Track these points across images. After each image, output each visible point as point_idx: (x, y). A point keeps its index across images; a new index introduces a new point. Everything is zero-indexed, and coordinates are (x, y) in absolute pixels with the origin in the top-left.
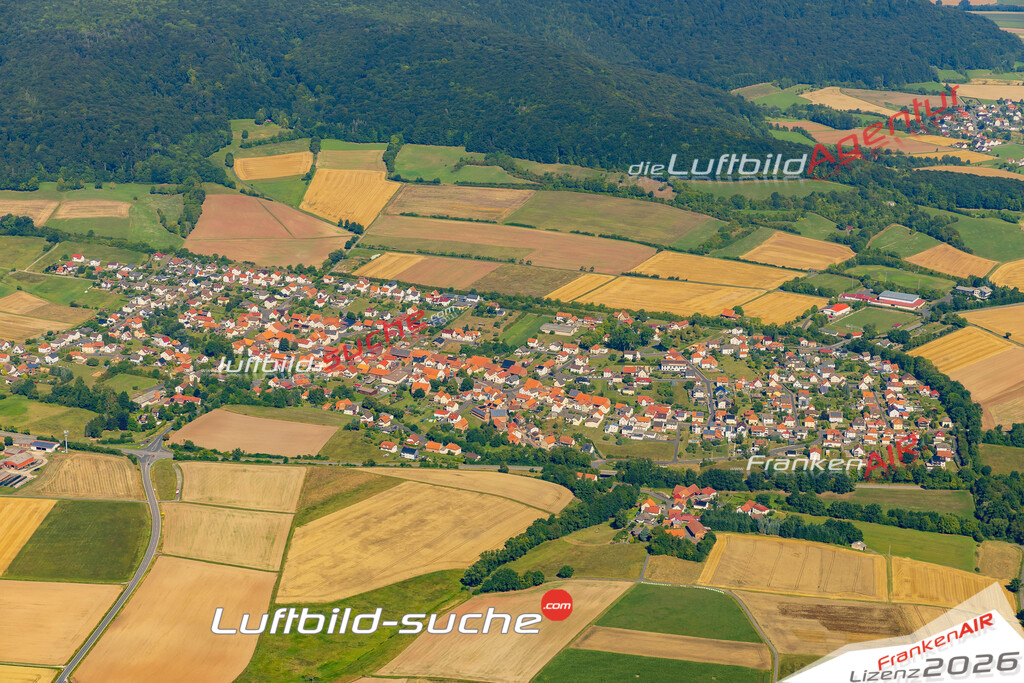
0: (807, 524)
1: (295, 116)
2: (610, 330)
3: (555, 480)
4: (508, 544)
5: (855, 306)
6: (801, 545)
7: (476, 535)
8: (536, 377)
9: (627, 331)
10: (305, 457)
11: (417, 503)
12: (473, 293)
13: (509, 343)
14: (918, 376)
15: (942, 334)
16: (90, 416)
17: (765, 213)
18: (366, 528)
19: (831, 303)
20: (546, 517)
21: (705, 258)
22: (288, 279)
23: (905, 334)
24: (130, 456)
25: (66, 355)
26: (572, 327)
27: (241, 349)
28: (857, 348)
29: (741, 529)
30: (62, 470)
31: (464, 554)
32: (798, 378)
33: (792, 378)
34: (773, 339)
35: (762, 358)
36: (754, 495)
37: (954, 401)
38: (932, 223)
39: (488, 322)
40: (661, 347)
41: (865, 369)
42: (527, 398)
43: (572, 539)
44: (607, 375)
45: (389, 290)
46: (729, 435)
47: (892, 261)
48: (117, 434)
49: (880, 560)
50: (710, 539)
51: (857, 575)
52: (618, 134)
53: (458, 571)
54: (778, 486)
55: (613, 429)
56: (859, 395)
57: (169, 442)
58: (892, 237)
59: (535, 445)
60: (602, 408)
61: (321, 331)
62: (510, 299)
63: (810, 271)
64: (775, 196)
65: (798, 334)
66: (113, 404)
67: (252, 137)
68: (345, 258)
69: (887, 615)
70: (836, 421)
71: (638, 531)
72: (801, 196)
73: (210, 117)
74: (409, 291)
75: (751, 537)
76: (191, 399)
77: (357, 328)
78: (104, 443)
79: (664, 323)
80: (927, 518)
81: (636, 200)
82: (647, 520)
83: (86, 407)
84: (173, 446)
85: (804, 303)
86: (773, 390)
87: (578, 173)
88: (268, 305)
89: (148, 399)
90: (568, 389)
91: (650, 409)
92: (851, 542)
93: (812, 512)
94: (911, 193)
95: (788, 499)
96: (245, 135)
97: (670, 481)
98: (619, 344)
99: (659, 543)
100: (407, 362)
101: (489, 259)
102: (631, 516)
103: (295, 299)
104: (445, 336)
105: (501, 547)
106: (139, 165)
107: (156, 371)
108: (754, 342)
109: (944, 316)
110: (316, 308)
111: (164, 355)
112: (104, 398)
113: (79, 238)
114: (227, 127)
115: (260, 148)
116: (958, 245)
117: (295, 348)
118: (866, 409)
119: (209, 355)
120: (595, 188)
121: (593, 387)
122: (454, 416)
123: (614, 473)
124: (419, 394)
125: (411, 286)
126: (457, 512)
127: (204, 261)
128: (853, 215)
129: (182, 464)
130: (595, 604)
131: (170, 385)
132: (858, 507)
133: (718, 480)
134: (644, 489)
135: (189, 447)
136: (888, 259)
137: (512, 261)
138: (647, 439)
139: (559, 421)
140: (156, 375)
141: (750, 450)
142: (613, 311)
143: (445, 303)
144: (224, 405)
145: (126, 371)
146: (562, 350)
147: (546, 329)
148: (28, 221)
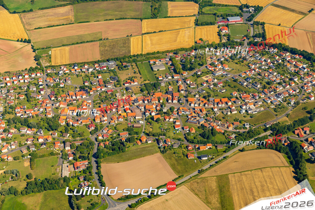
5: (227, 26)
12: (108, 60)
19: (219, 27)
26: (161, 65)
27: (64, 123)
39: (131, 72)
44: (205, 85)
63: (194, 15)
68: (40, 57)
70: (296, 80)
74: (86, 67)
79: (186, 53)
86: (263, 73)
101: (91, 41)
104: (126, 85)
111: (40, 140)
124: (157, 121)
131: (64, 156)
137: (101, 40)
138: (259, 112)
139: (222, 115)
140: (52, 154)
141: (292, 104)
142: (163, 52)
143: (105, 68)
144: (101, 160)
145: (37, 158)
146: (173, 77)
147: (155, 69)
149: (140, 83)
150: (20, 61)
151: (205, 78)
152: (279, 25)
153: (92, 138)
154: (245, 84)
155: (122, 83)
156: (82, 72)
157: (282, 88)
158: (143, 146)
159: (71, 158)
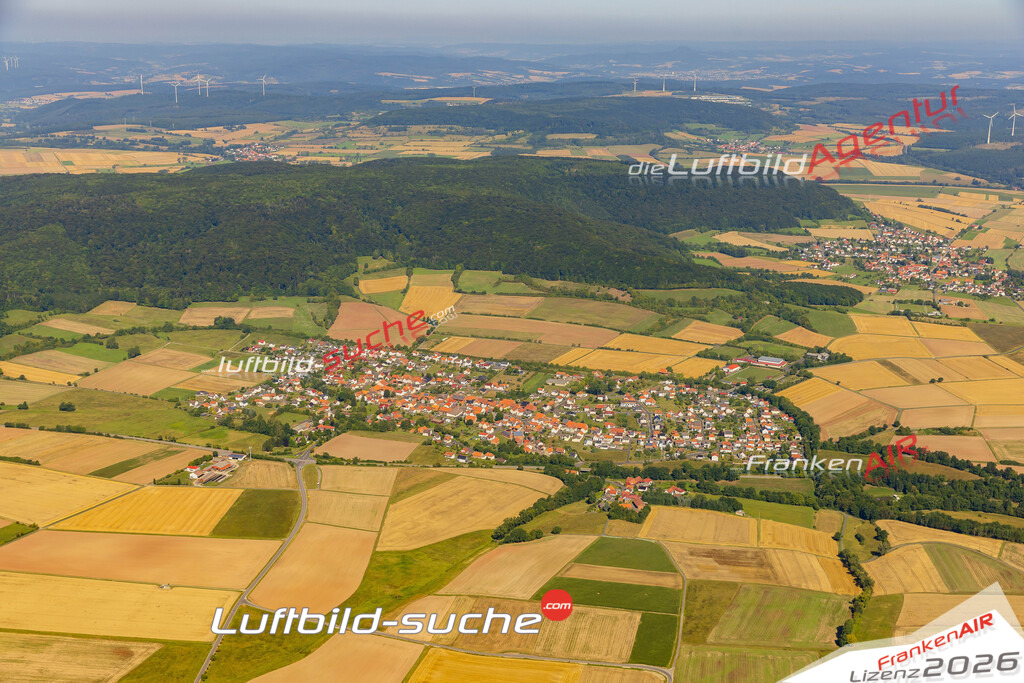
0: (708, 500)
1: (397, 254)
2: (589, 382)
3: (552, 475)
4: (521, 513)
5: (743, 366)
6: (704, 512)
7: (502, 508)
8: (542, 412)
9: (599, 383)
10: (398, 462)
11: (466, 489)
12: (505, 361)
13: (526, 391)
14: (781, 409)
15: (797, 382)
16: (266, 438)
17: (687, 309)
18: (434, 505)
19: (727, 364)
20: (546, 497)
21: (650, 338)
22: (391, 354)
23: (773, 382)
24: (289, 463)
25: (252, 402)
26: (566, 381)
27: (361, 397)
28: (743, 392)
29: (667, 503)
30: (247, 472)
31: (494, 520)
32: (706, 411)
33: (702, 411)
34: (691, 387)
35: (683, 399)
36: (675, 482)
37: (803, 424)
38: (792, 314)
39: (513, 379)
40: (620, 393)
41: (748, 405)
42: (536, 424)
43: (561, 511)
44: (586, 410)
45: (453, 360)
46: (661, 445)
47: (767, 338)
48: (282, 449)
49: (753, 521)
50: (647, 510)
51: (738, 531)
52: (597, 262)
53: (491, 531)
54: (691, 477)
55: (589, 443)
56: (744, 420)
57: (314, 454)
58: (767, 323)
59: (541, 453)
60: (583, 430)
61: (410, 385)
62: (528, 364)
63: (716, 344)
64: (694, 298)
65: (707, 383)
66: (280, 431)
67: (370, 267)
68: (426, 340)
69: (756, 555)
70: (729, 436)
71: (602, 505)
72: (710, 298)
75: (673, 508)
76: (328, 427)
77: (432, 383)
78: (274, 454)
79: (623, 378)
80: (784, 496)
81: (607, 302)
82: (609, 498)
83: (263, 433)
84: (316, 456)
85: (711, 364)
86: (690, 418)
87: (572, 286)
88: (378, 369)
89: (302, 427)
90: (562, 418)
91: (613, 430)
92: (735, 510)
93: (712, 492)
94: (780, 295)
95: (697, 485)
96: (366, 266)
97: (624, 474)
98: (594, 391)
99: (615, 512)
100: (463, 403)
101: (515, 340)
102: (599, 496)
103: (394, 366)
104: (487, 387)
105: (517, 516)
106: (300, 285)
107: (308, 411)
108: (679, 389)
109: (798, 372)
110: (408, 371)
111: (313, 401)
112: (274, 427)
113: (263, 330)
114: (355, 262)
115: (375, 274)
116: (809, 328)
117: (394, 395)
118: (748, 428)
119: (341, 400)
120: (582, 295)
121: (578, 417)
122: (490, 436)
123: (589, 470)
124: (470, 423)
125: (465, 357)
126: (490, 494)
127: (339, 343)
128: (743, 310)
129: (321, 467)
130: (574, 549)
131: (316, 419)
132: (740, 489)
133: (653, 473)
134: (608, 480)
135: (326, 456)
136: (764, 336)
137: (530, 341)
138: (611, 449)
139: (556, 438)
140: (307, 413)
142: (590, 370)
143: (488, 367)
144: (348, 431)
145: (289, 411)
146: (559, 395)
147: (550, 382)
148: (231, 320)
149: (507, 390)
153: (371, 416)
154: (643, 421)
155: (484, 384)
156: (454, 364)
158: (413, 435)
159: (321, 422)
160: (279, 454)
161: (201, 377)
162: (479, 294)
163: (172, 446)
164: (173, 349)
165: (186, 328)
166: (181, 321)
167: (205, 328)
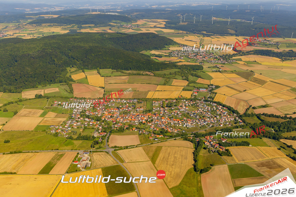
5: (197, 92)
7: (187, 158)
10: (139, 144)
11: (170, 152)
12: (134, 99)
13: (150, 109)
14: (221, 105)
15: (215, 96)
17: (170, 76)
18: (167, 161)
21: (166, 86)
24: (106, 152)
25: (71, 126)
26: (157, 104)
27: (104, 119)
28: (206, 101)
30: (95, 159)
34: (192, 101)
38: (195, 75)
39: (142, 105)
40: (176, 106)
43: (201, 154)
44: (173, 113)
46: (205, 123)
48: (98, 146)
49: (257, 148)
51: (258, 153)
53: (192, 168)
55: (185, 126)
56: (216, 111)
57: (110, 146)
58: (191, 78)
60: (180, 121)
61: (115, 112)
62: (142, 99)
63: (184, 86)
65: (194, 99)
67: (71, 71)
68: (106, 94)
70: (218, 117)
71: (213, 150)
73: (63, 68)
74: (123, 100)
76: (104, 133)
77: (121, 110)
78: (97, 149)
79: (172, 100)
81: (147, 76)
83: (86, 140)
84: (112, 147)
85: (189, 93)
87: (135, 72)
88: (100, 107)
89: (96, 135)
92: (249, 145)
98: (168, 106)
100: (136, 116)
104: (138, 109)
106: (56, 80)
108: (189, 102)
109: (212, 92)
110: (110, 107)
111: (91, 123)
112: (89, 137)
113: (53, 97)
114: (66, 70)
115: (74, 73)
116: (202, 78)
117: (113, 117)
119: (98, 121)
120: (139, 74)
122: (154, 128)
127: (81, 99)
128: (183, 75)
129: (118, 152)
131: (98, 130)
135: (115, 147)
136: (194, 82)
137: (136, 91)
138: (192, 127)
139: (174, 126)
140: (93, 128)
141: (210, 126)
142: (161, 99)
143: (132, 102)
144: (112, 134)
145: (86, 129)
146: (160, 109)
147: (154, 105)
148: (41, 95)
149: (144, 109)
150: (97, 95)
151: (174, 111)
152: (224, 95)
153: (113, 126)
154: (192, 115)
155: (136, 108)
156: (121, 102)
157: (209, 119)
158: (132, 131)
159: (100, 131)
160: (98, 148)
161: (45, 119)
162: (109, 77)
163: (59, 152)
164: (27, 108)
165: (26, 100)
166: (23, 97)
167: (33, 99)
